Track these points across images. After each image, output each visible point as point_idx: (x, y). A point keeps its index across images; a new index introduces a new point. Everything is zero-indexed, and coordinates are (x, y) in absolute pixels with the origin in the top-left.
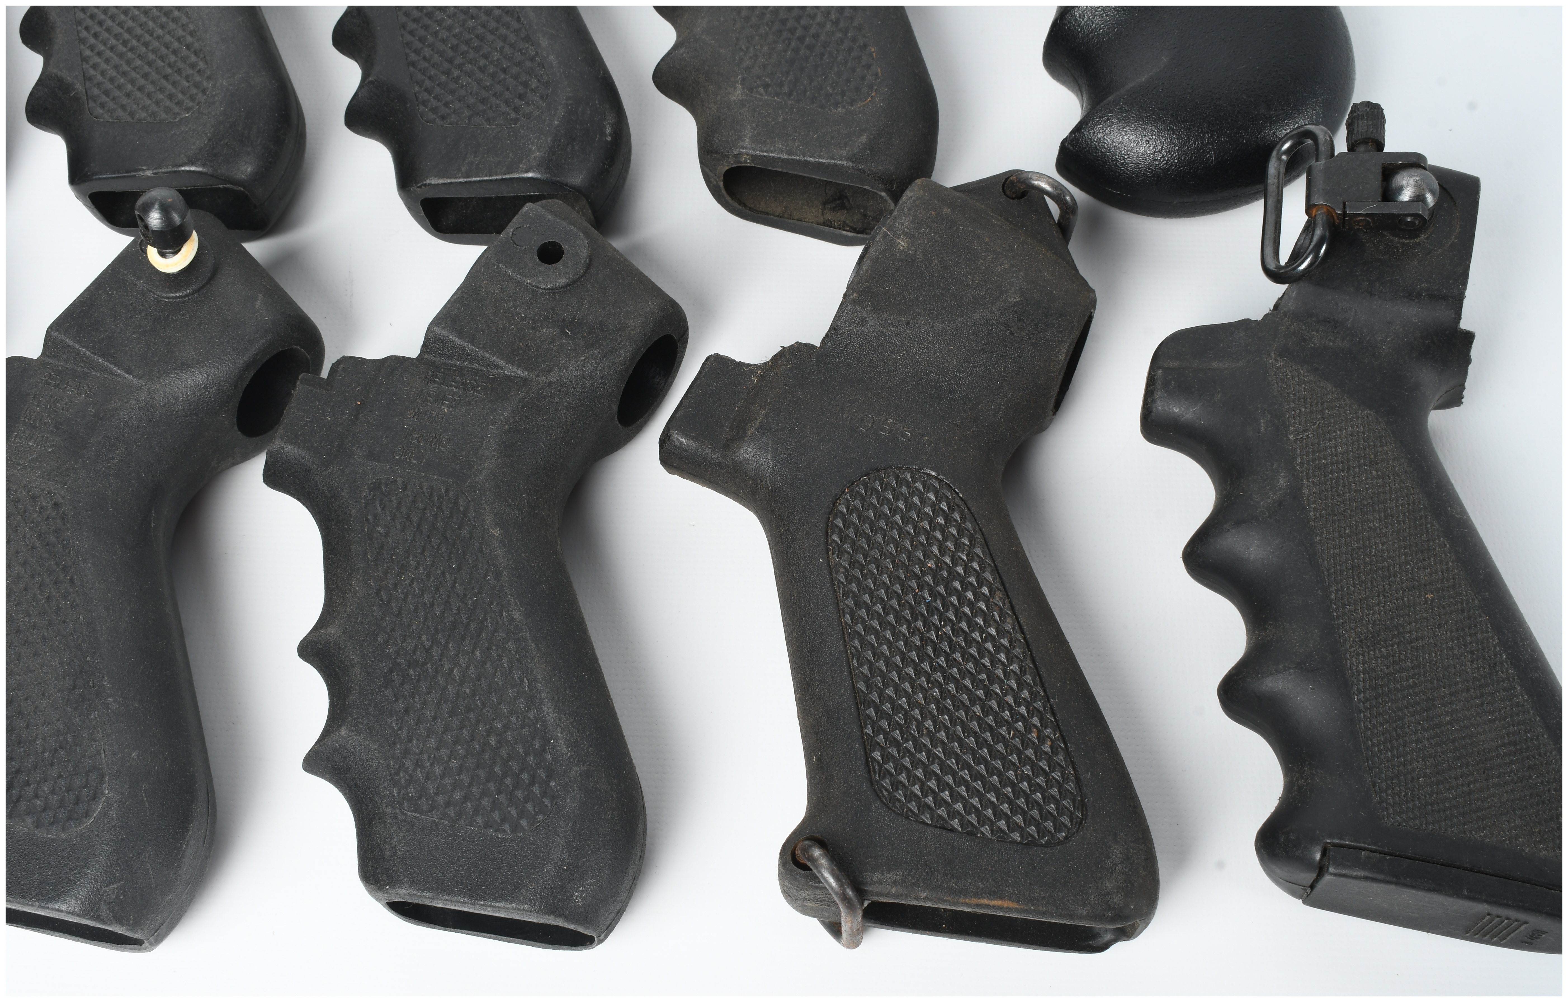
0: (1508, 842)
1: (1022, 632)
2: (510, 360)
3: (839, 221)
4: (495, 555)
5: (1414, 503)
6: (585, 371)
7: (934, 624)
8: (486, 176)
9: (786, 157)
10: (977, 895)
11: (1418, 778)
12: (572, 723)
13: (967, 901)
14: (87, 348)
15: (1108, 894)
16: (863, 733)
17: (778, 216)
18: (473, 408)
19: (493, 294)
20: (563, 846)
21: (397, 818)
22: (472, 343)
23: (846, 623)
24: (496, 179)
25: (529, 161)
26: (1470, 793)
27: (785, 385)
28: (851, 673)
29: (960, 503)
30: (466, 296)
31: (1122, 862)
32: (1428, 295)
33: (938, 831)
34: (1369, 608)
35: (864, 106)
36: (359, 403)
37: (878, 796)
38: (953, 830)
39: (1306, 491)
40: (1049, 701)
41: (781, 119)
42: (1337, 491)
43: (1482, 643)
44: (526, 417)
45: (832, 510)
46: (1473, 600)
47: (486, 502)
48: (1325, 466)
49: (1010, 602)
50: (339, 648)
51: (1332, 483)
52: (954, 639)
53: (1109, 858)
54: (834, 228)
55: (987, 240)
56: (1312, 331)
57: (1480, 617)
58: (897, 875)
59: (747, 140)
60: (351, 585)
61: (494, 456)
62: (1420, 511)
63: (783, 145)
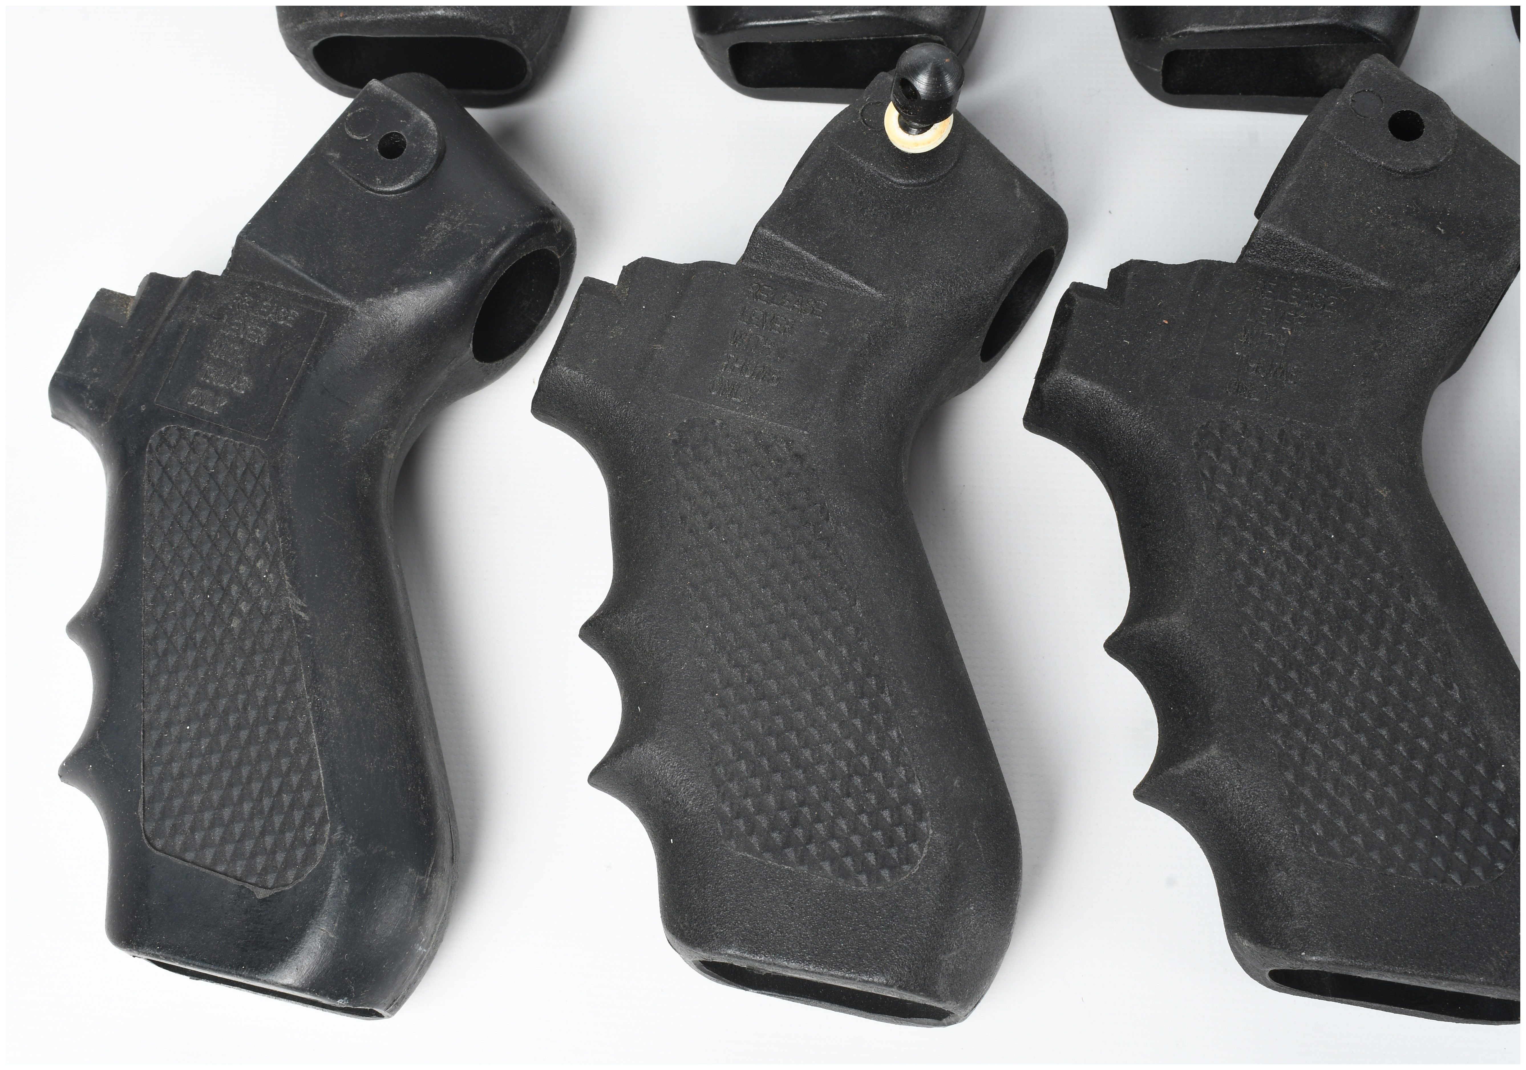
14: (812, 253)
60: (1194, 560)
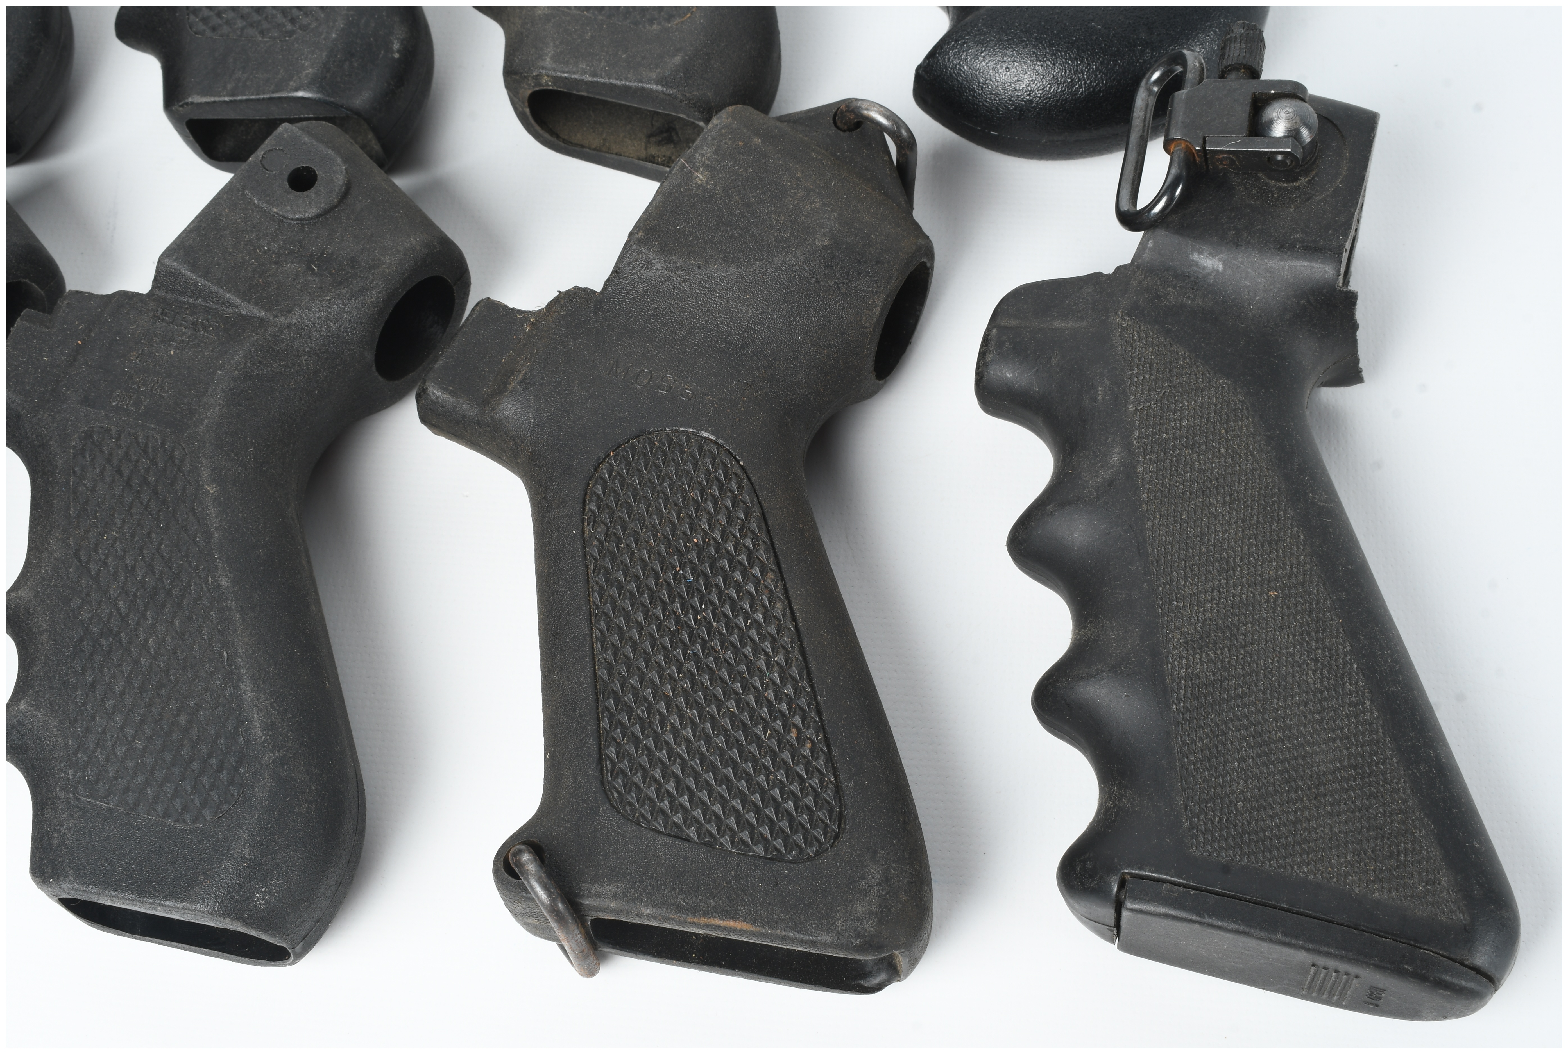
0: (1335, 880)
1: (794, 619)
2: (246, 297)
3: (664, 156)
4: (207, 514)
5: (1267, 487)
6: (330, 313)
7: (693, 607)
8: (253, 94)
9: (590, 79)
10: (706, 914)
11: (1238, 802)
12: (271, 704)
13: (695, 920)
15: (858, 919)
16: (599, 727)
17: (595, 149)
18: (202, 351)
19: (234, 224)
20: (245, 840)
21: (69, 803)
22: (206, 276)
23: (594, 602)
24: (264, 99)
25: (300, 78)
26: (1297, 821)
27: (556, 334)
28: (593, 659)
29: (739, 472)
30: (204, 225)
31: (879, 884)
32: (1303, 247)
33: (670, 841)
34: (1200, 604)
35: (682, 23)
36: (80, 342)
37: (608, 798)
38: (688, 840)
39: (1140, 469)
40: (815, 697)
41: (588, 36)
42: (1177, 470)
43: (1330, 650)
44: (260, 362)
45: (593, 475)
46: (1325, 600)
47: (204, 456)
48: (1167, 441)
49: (785, 586)
50: (29, 614)
51: (1172, 461)
52: (714, 624)
53: (864, 878)
54: (658, 164)
55: (799, 175)
56: (1169, 286)
57: (1332, 620)
58: (618, 888)
59: (548, 59)
61: (219, 404)
62: (1273, 496)
63: (587, 65)
